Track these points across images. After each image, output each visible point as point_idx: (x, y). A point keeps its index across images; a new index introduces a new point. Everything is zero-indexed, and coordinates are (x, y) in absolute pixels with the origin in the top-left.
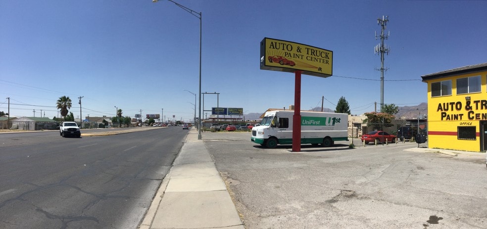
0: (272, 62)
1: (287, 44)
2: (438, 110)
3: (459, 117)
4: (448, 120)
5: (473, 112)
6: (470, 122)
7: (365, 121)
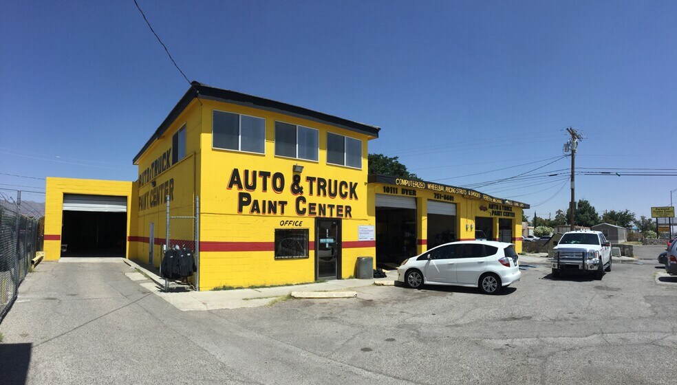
2: (230, 186)
3: (279, 208)
4: (255, 213)
5: (304, 200)
6: (300, 220)
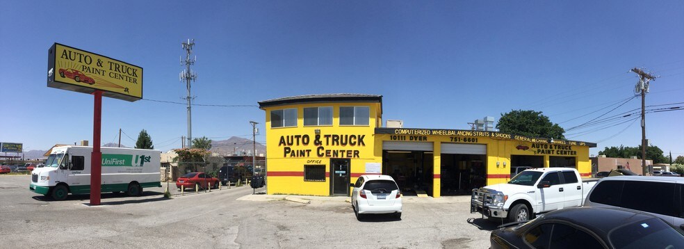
0: (64, 77)
1: (84, 55)
2: (280, 145)
3: (306, 153)
4: (293, 157)
5: (323, 148)
6: (320, 160)
7: (175, 159)
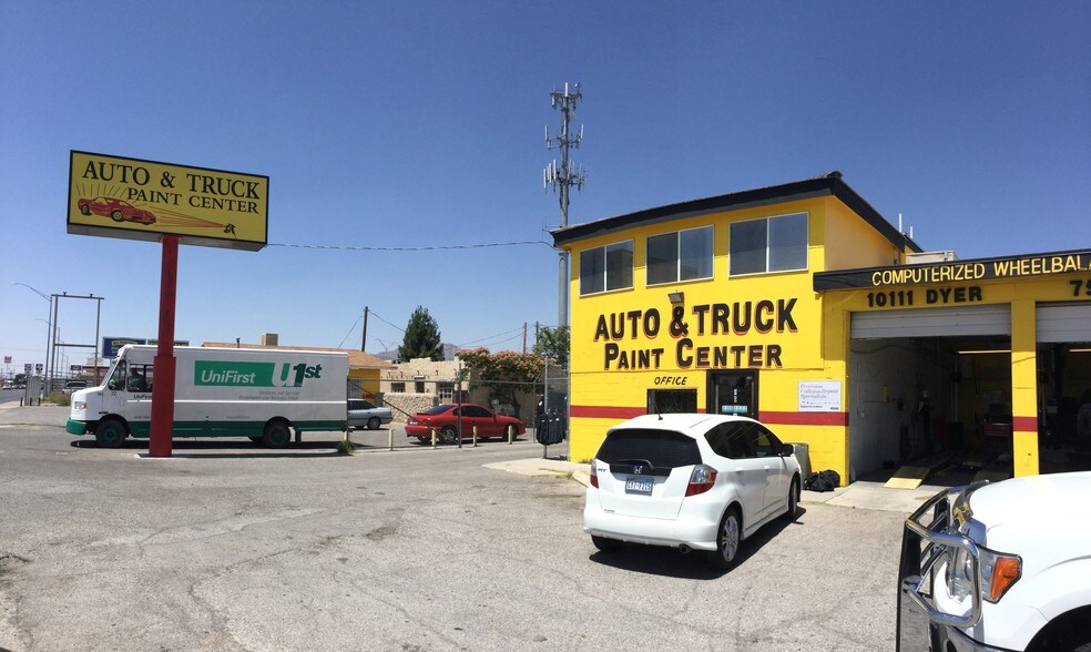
0: (88, 214)
1: (131, 168)
2: (597, 338)
3: (652, 359)
4: (623, 369)
5: (689, 343)
6: (683, 375)
7: (463, 373)
